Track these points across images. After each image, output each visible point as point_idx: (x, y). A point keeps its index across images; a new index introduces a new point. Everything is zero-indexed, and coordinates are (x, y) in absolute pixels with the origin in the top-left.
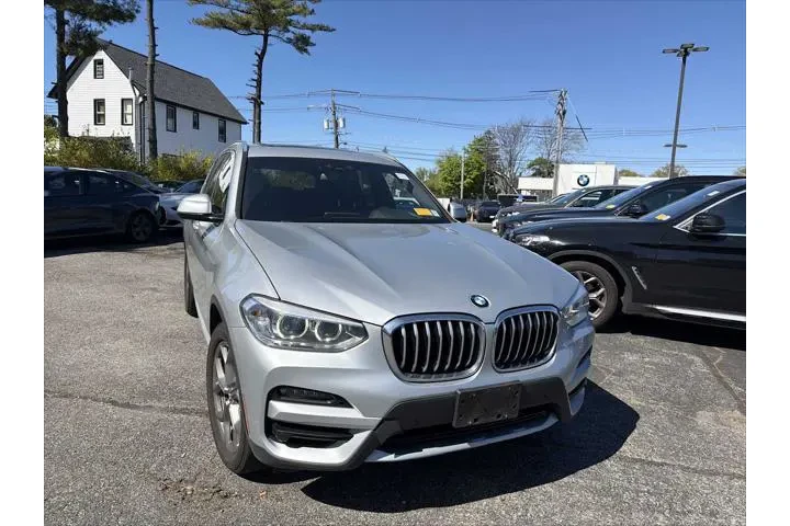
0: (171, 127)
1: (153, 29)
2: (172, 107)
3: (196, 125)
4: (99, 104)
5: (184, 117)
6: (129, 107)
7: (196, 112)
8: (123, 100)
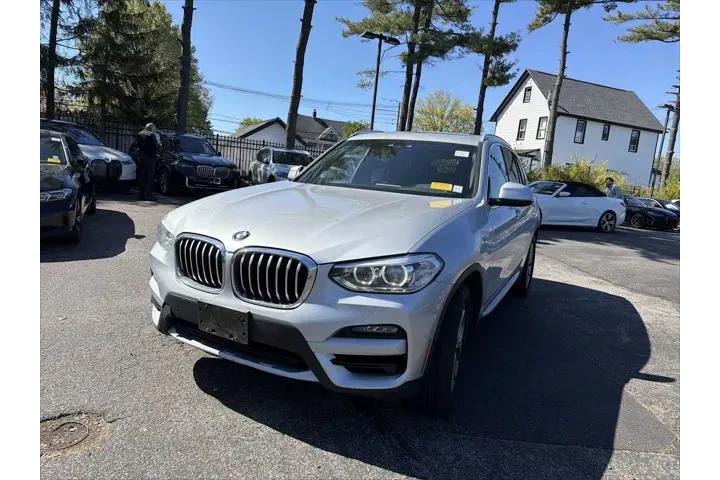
0: (578, 140)
1: (565, 53)
2: (582, 122)
3: (605, 136)
4: (522, 123)
5: (594, 130)
6: (544, 123)
7: (608, 124)
8: (540, 119)
